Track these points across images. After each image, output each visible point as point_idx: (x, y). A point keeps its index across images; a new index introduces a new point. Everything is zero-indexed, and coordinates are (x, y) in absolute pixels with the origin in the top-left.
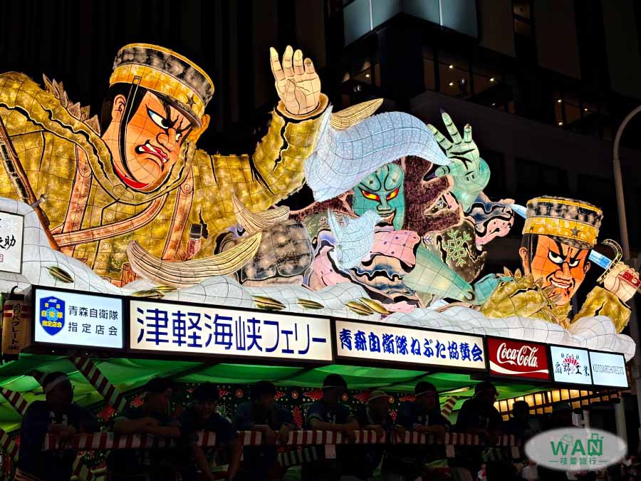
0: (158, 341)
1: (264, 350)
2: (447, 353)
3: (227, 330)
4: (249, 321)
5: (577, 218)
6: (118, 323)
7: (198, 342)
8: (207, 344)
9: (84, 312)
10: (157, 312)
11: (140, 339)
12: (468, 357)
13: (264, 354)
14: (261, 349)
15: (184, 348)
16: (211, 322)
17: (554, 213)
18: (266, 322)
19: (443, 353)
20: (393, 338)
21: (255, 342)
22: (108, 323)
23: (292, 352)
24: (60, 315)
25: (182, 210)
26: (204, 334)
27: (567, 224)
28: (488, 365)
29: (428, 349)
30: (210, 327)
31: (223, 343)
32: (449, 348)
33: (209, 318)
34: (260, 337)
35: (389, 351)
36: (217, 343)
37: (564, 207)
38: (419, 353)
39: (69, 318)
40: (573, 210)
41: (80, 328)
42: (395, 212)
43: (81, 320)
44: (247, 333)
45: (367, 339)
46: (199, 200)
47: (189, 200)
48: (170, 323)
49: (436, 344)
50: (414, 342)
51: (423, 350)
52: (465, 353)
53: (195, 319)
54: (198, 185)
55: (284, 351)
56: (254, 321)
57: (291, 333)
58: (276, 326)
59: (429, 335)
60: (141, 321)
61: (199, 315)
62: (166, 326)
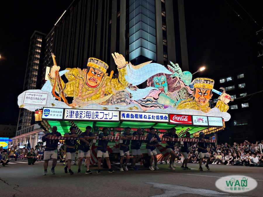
0: (71, 117)
1: (99, 118)
2: (155, 118)
3: (89, 114)
4: (96, 112)
5: (204, 82)
6: (62, 114)
7: (81, 117)
8: (84, 118)
9: (54, 112)
10: (72, 111)
11: (67, 117)
12: (163, 119)
13: (99, 119)
14: (98, 118)
15: (78, 119)
16: (85, 113)
17: (198, 82)
18: (100, 113)
19: (154, 118)
20: (138, 115)
21: (97, 117)
22: (59, 114)
23: (107, 119)
24: (48, 113)
25: (103, 91)
26: (83, 116)
27: (201, 84)
28: (169, 121)
29: (149, 117)
30: (85, 114)
31: (88, 117)
32: (156, 117)
33: (85, 112)
34: (98, 116)
35: (137, 118)
36: (86, 117)
37: (200, 80)
38: (146, 118)
39: (50, 113)
40: (203, 81)
41: (53, 115)
42: (164, 87)
43: (53, 113)
44: (95, 115)
45: (130, 116)
46: (107, 88)
47: (104, 89)
48: (75, 114)
49: (152, 116)
50: (145, 116)
51: (147, 117)
52: (162, 118)
53: (81, 112)
54: (106, 86)
55: (105, 119)
56: (97, 112)
57: (107, 114)
58: (103, 113)
59: (150, 114)
60: (67, 113)
61: (82, 112)
62: (74, 114)
